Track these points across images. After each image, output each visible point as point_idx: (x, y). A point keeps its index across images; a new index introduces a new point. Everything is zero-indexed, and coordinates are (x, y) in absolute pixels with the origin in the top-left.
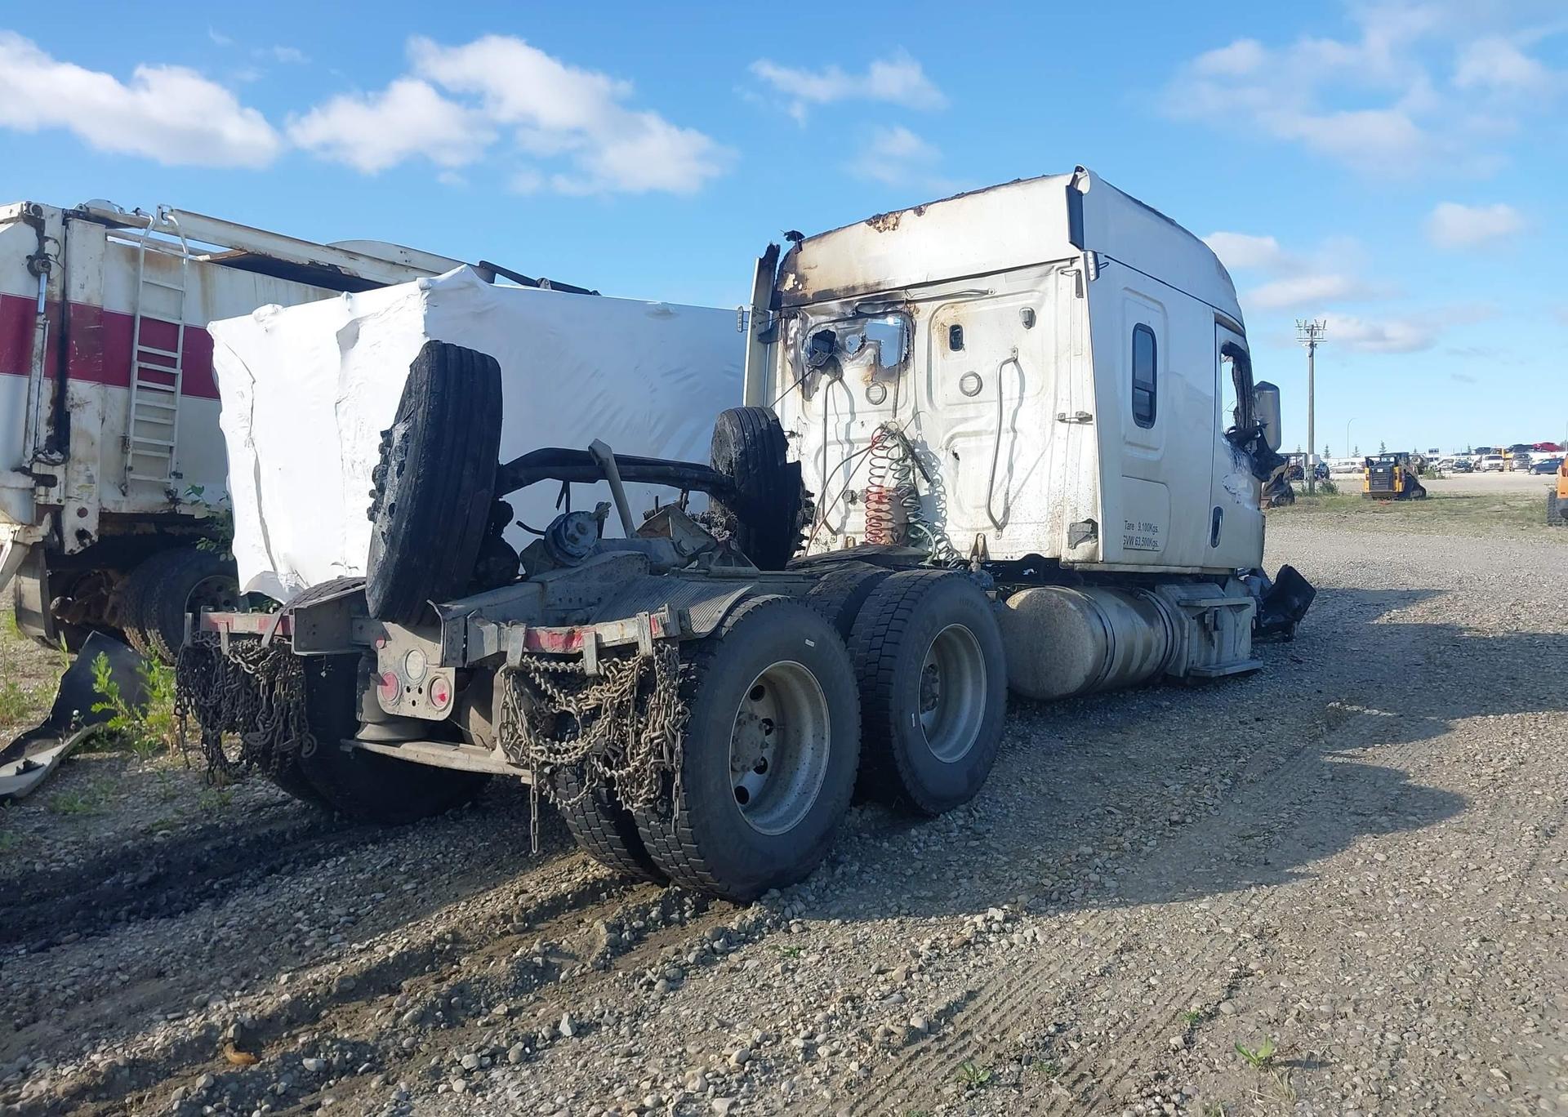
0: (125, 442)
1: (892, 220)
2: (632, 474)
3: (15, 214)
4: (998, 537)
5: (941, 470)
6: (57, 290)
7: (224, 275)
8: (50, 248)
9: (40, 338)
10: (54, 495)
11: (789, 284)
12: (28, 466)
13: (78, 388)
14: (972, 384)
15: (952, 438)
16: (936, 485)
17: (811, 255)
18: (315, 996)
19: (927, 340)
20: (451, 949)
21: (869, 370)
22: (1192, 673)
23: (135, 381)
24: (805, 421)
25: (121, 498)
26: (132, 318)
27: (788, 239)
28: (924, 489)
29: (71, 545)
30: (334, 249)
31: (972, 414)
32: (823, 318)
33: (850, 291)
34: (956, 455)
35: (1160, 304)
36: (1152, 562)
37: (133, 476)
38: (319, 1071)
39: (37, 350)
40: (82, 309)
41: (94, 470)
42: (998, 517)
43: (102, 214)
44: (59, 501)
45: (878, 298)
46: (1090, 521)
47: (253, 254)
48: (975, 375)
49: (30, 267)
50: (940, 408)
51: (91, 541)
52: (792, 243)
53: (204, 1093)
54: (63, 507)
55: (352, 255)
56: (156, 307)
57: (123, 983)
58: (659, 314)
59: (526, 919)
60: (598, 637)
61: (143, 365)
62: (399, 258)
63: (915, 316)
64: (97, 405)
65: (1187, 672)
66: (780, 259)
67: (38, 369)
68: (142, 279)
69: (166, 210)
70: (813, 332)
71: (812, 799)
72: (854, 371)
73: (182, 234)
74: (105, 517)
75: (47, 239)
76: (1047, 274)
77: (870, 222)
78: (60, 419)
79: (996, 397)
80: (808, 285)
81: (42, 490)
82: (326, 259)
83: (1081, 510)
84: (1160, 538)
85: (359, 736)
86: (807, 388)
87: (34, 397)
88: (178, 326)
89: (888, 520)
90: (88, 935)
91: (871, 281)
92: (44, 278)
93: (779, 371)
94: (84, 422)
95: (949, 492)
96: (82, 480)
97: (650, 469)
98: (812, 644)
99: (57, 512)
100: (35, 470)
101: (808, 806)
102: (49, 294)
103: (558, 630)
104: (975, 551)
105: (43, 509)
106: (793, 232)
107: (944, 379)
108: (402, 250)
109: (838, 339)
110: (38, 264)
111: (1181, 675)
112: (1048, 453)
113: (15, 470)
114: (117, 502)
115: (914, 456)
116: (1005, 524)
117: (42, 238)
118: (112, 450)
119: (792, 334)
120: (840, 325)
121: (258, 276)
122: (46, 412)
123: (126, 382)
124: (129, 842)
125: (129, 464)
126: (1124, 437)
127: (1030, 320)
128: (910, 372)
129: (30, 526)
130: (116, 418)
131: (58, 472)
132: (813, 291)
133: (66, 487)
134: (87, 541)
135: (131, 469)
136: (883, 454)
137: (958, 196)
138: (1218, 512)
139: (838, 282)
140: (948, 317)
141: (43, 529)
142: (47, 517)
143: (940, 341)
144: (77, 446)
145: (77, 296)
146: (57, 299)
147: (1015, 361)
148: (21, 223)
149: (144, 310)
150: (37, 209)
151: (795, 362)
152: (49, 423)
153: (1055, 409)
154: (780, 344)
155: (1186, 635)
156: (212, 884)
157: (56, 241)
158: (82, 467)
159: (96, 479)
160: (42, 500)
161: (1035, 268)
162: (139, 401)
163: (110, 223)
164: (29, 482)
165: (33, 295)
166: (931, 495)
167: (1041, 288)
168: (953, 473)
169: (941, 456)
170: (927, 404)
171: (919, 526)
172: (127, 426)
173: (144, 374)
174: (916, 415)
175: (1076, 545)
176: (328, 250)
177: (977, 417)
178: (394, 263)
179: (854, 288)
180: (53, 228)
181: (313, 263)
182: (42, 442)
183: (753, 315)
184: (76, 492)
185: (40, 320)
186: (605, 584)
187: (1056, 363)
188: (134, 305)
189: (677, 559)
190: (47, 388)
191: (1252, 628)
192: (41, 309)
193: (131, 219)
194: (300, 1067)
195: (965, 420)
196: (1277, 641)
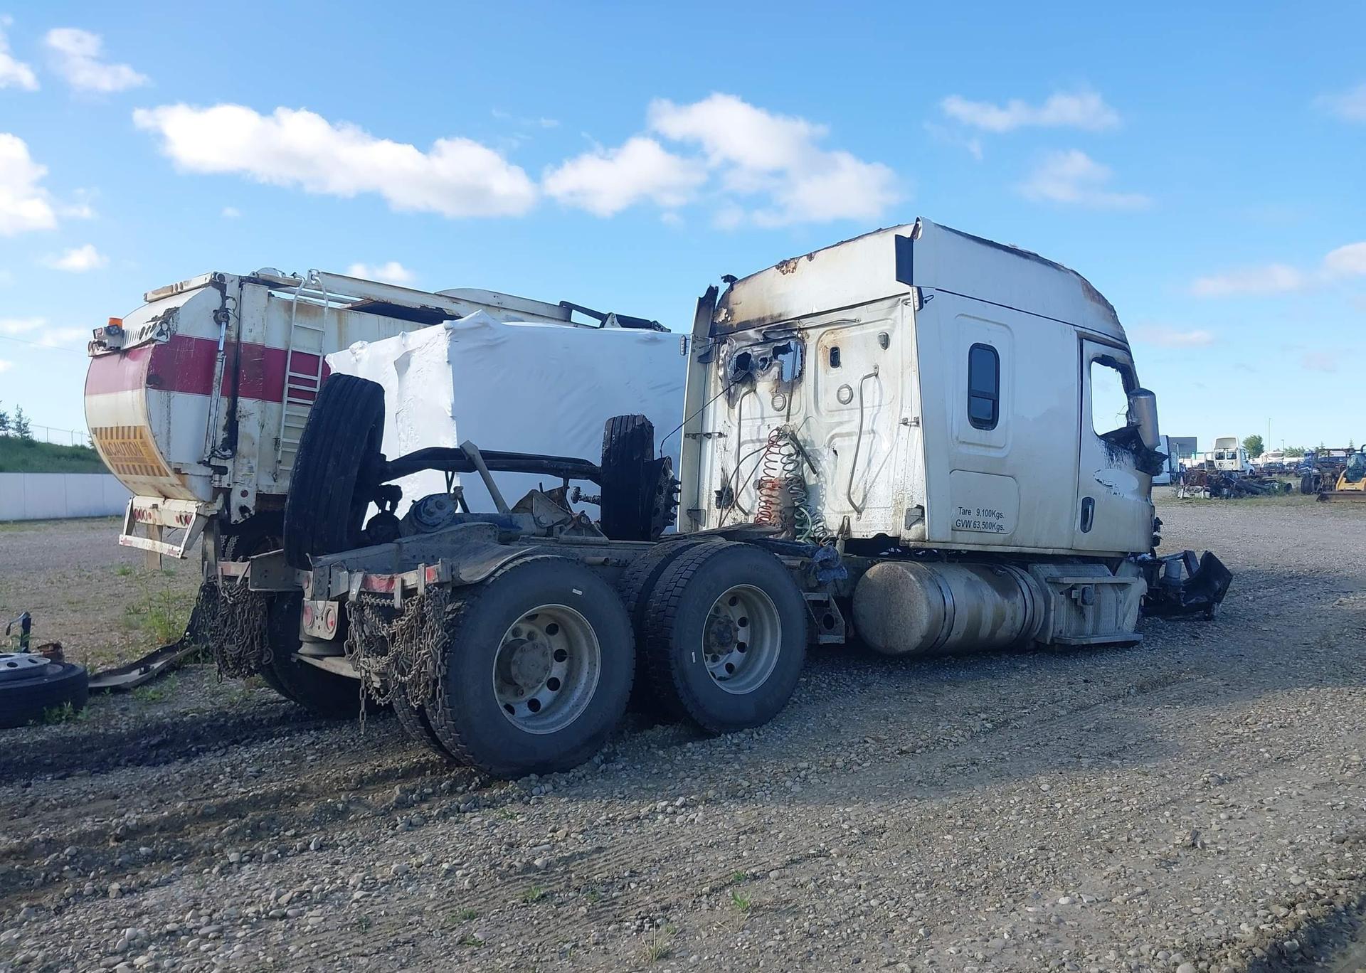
0: (277, 441)
1: (792, 265)
2: (504, 466)
3: (207, 281)
4: (858, 519)
5: (824, 463)
6: (233, 334)
7: (356, 317)
8: (230, 304)
9: (219, 368)
10: (225, 481)
11: (722, 317)
12: (207, 460)
13: (245, 404)
14: (845, 395)
15: (832, 438)
16: (821, 476)
17: (740, 293)
18: (185, 816)
19: (815, 359)
20: (295, 796)
21: (774, 384)
22: (1056, 641)
23: (286, 398)
24: (729, 424)
25: (272, 483)
26: (287, 352)
27: (725, 281)
28: (811, 480)
29: (236, 517)
30: (441, 296)
31: (846, 418)
32: (745, 343)
33: (761, 321)
34: (835, 452)
35: (1006, 326)
36: (1000, 543)
37: (281, 467)
38: (148, 855)
39: (216, 377)
40: (251, 347)
41: (254, 462)
42: (858, 501)
43: (268, 278)
44: (229, 485)
45: (779, 327)
46: (919, 507)
47: (377, 302)
48: (848, 387)
49: (215, 318)
50: (824, 414)
51: (250, 515)
52: (728, 284)
53: (68, 858)
54: (231, 489)
55: (455, 300)
56: (304, 344)
57: (90, 800)
58: (646, 342)
59: (361, 782)
60: (403, 581)
61: (292, 386)
62: (493, 302)
63: (806, 340)
64: (257, 415)
65: (1052, 639)
66: (719, 298)
67: (217, 390)
68: (294, 324)
69: (314, 273)
70: (737, 354)
71: (581, 710)
72: (764, 385)
73: (324, 289)
74: (261, 497)
75: (228, 298)
76: (895, 305)
77: (778, 267)
78: (232, 427)
79: (858, 405)
80: (734, 317)
81: (217, 477)
82: (433, 303)
83: (915, 497)
84: (1008, 524)
85: (299, 651)
86: (731, 398)
87: (213, 410)
88: (319, 357)
89: (778, 504)
90: (94, 772)
91: (776, 313)
92: (224, 325)
93: (713, 385)
94: (248, 428)
95: (829, 481)
96: (245, 471)
97: (523, 462)
98: (580, 593)
99: (227, 492)
100: (212, 463)
101: (577, 715)
102: (227, 336)
103: (384, 576)
104: (841, 530)
105: (217, 491)
106: (728, 276)
107: (826, 390)
108: (496, 295)
109: (753, 359)
110: (221, 316)
111: (1048, 643)
112: (895, 449)
113: (199, 463)
114: (269, 486)
115: (803, 453)
116: (863, 508)
117: (224, 297)
118: (268, 447)
119: (722, 355)
120: (756, 348)
121: (381, 317)
122: (223, 421)
123: (280, 400)
124: (168, 719)
125: (279, 459)
126: (957, 438)
127: (885, 342)
128: (803, 384)
129: (207, 504)
130: (271, 425)
131: (229, 464)
132: (737, 322)
133: (234, 475)
134: (247, 514)
135: (280, 462)
136: (776, 450)
137: (838, 244)
138: (1088, 502)
139: (753, 315)
140: (829, 341)
141: (218, 505)
142: (221, 497)
143: (824, 359)
144: (242, 446)
145: (246, 338)
146: (233, 340)
147: (876, 375)
148: (210, 287)
149: (295, 346)
150: (221, 276)
151: (723, 379)
152: (224, 429)
153: (900, 415)
154: (714, 365)
155: (1052, 608)
156: (191, 747)
157: (234, 299)
158: (245, 461)
159: (255, 469)
160: (216, 485)
161: (886, 301)
162: (288, 413)
163: (273, 285)
164: (209, 471)
165: (217, 338)
166: (817, 484)
167: (892, 316)
168: (832, 466)
169: (825, 451)
170: (814, 411)
171: (802, 509)
172: (279, 431)
173: (293, 392)
174: (806, 419)
175: (911, 526)
176: (436, 297)
177: (849, 421)
178: (489, 305)
179: (764, 319)
180: (232, 290)
181: (423, 307)
182: (219, 443)
183: (693, 342)
184: (241, 478)
185: (219, 355)
186: (455, 546)
187: (902, 377)
188: (288, 343)
189: (534, 528)
190: (224, 403)
191: (1140, 604)
192: (221, 348)
193: (289, 281)
194: (137, 852)
195: (840, 424)
196: (1197, 619)
